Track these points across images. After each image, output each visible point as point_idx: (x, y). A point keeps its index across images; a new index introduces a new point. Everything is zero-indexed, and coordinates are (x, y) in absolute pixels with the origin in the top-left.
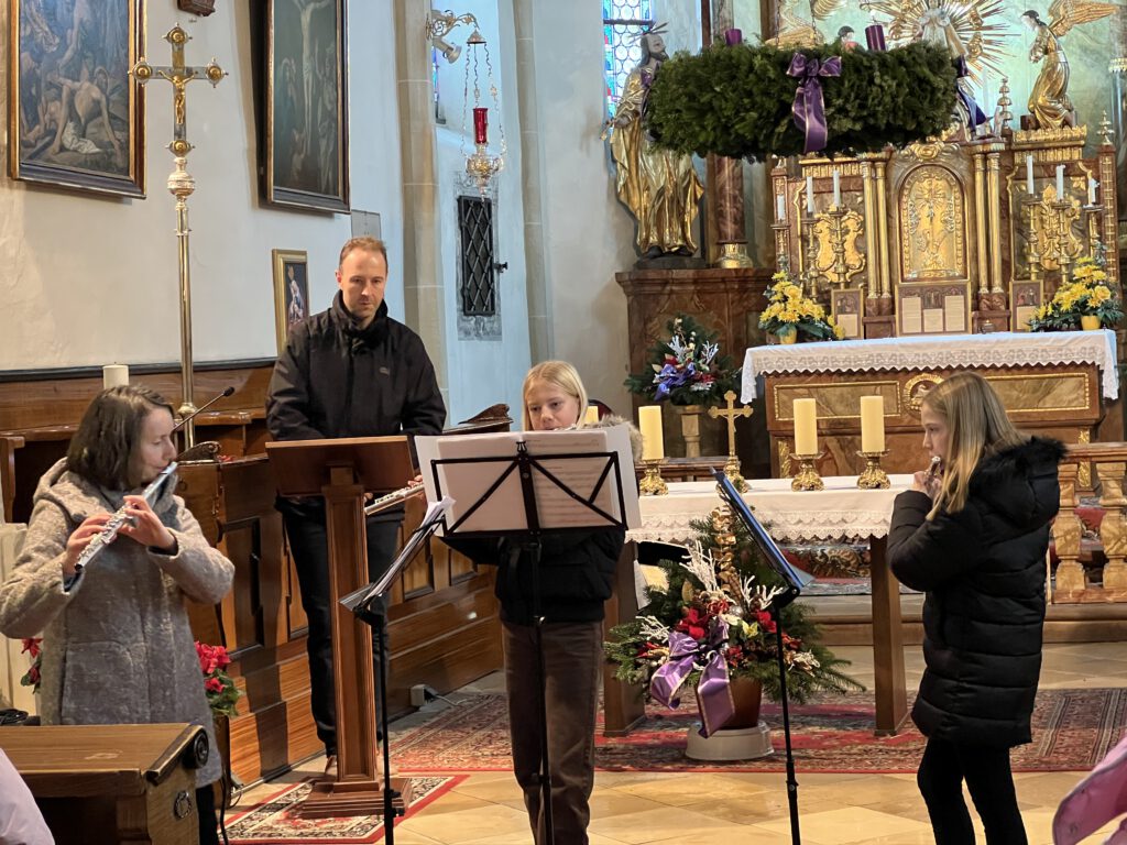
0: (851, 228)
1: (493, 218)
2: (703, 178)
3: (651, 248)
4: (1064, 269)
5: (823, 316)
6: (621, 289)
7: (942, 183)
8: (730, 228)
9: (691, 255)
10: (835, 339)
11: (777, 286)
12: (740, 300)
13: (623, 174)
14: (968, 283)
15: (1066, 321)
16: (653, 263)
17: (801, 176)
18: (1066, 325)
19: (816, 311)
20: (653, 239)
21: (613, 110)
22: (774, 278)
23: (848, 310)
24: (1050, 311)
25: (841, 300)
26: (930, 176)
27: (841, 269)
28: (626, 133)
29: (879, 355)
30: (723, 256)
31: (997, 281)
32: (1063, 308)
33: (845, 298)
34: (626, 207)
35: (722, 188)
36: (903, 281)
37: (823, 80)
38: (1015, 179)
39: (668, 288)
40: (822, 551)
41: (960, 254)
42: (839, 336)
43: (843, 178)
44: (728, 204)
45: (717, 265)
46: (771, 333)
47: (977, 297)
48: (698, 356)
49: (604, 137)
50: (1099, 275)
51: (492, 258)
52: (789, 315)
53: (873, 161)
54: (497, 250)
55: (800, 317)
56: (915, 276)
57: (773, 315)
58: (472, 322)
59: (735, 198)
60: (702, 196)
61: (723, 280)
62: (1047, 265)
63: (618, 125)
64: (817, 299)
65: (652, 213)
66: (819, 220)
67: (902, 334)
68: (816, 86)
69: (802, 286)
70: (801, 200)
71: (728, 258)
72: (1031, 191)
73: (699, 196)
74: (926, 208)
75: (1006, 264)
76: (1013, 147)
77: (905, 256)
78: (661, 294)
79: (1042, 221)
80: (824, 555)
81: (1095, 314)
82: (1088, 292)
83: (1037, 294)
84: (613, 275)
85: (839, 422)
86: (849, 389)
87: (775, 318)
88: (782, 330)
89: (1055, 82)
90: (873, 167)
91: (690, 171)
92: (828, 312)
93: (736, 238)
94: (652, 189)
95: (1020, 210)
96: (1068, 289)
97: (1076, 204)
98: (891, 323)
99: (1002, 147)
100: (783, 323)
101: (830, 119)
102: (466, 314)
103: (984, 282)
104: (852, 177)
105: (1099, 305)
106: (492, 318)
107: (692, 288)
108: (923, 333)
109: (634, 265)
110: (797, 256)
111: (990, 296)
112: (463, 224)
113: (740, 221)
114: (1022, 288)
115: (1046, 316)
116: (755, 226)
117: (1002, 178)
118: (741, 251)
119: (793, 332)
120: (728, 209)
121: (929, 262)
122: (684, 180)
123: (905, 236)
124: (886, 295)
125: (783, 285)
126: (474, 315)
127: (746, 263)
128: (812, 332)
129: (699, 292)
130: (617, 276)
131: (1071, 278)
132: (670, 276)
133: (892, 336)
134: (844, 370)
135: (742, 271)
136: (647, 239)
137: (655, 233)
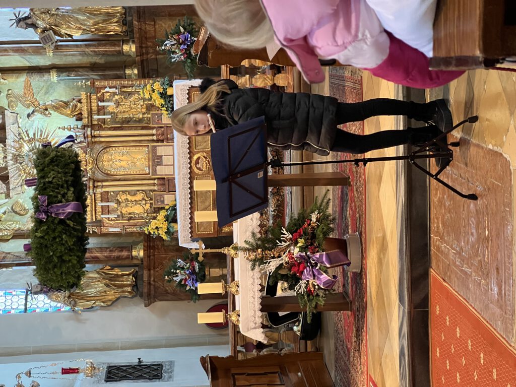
0: (125, 198)
1: (116, 365)
2: (101, 266)
3: (133, 290)
4: (146, 103)
5: (165, 210)
6: (152, 304)
7: (105, 156)
8: (125, 254)
9: (137, 272)
10: (175, 205)
11: (151, 232)
12: (158, 249)
13: (98, 303)
14: (151, 144)
15: (169, 102)
16: (140, 290)
17: (101, 220)
18: (171, 102)
19: (163, 214)
20: (129, 289)
21: (68, 308)
22: (147, 233)
23: (162, 199)
24: (164, 108)
25: (158, 202)
26: (102, 161)
27: (144, 202)
28: (79, 302)
29: (183, 185)
30: (137, 257)
31: (150, 132)
32: (163, 103)
33: (157, 200)
34: (114, 302)
35: (106, 257)
36: (149, 174)
37: (49, 204)
38: (104, 124)
39: (152, 282)
40: (272, 212)
41: (137, 148)
42: (174, 203)
43: (102, 201)
44: (113, 254)
45: (142, 260)
46: (173, 234)
47: (158, 141)
48: (183, 268)
49: (80, 312)
50: (148, 87)
51: (135, 365)
52: (164, 226)
53: (94, 187)
54: (132, 363)
55: (165, 221)
56: (147, 168)
57: (164, 234)
58: (165, 375)
59: (110, 251)
60: (109, 266)
61: (149, 257)
62: (144, 110)
63: (75, 306)
64: (157, 213)
65: (117, 290)
66: (121, 212)
67: (174, 174)
68: (52, 207)
69: (151, 220)
70: (112, 220)
71: (139, 254)
72: (110, 116)
73: (110, 268)
74: (117, 163)
75: (143, 128)
76: (90, 124)
77: (138, 173)
78: (154, 286)
79: (124, 112)
80: (274, 211)
81: (166, 89)
82: (156, 92)
83: (157, 114)
84: (145, 308)
85: (214, 204)
86: (199, 199)
87: (166, 233)
88: (171, 230)
89: (61, 106)
90: (97, 187)
91: (97, 272)
92: (163, 208)
93: (129, 251)
94: (105, 290)
95: (119, 122)
96: (155, 101)
97: (116, 97)
98: (169, 180)
99: (89, 129)
100: (168, 229)
101: (67, 201)
102: (161, 378)
103: (151, 138)
104: (101, 197)
105: (162, 87)
106: (164, 365)
107: (152, 271)
108: (173, 165)
109: (141, 298)
110: (138, 222)
111: (157, 135)
112: (118, 379)
113: (121, 249)
114: (154, 121)
115: (167, 110)
116: (124, 242)
117: (104, 129)
118: (136, 249)
119: (172, 224)
120: (115, 254)
121: (141, 162)
122: (102, 275)
123: (129, 173)
124: (156, 182)
125: (150, 229)
126: (162, 374)
127: (141, 246)
128: (172, 216)
129: (154, 268)
130: (146, 306)
131: (150, 100)
132: (147, 282)
133: (175, 179)
134: (190, 201)
135: (145, 248)
136: (129, 292)
137: (126, 288)
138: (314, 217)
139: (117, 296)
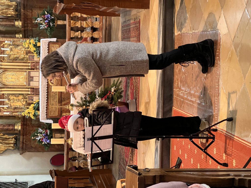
0: (13, 97)
3: (14, 146)
4: (26, 50)
6: (24, 154)
7: (3, 75)
8: (11, 127)
10: (39, 102)
11: (26, 115)
12: (28, 125)
14: (27, 71)
15: (38, 50)
16: (18, 145)
18: (39, 50)
19: (32, 106)
20: (12, 145)
23: (32, 99)
24: (35, 53)
25: (30, 100)
26: (2, 78)
27: (23, 100)
29: (43, 90)
30: (17, 129)
31: (28, 64)
32: (35, 50)
34: (4, 152)
35: (1, 129)
36: (26, 86)
38: (4, 60)
39: (24, 142)
41: (21, 72)
42: (38, 101)
43: (1, 99)
44: (5, 128)
45: (20, 131)
46: (37, 116)
47: (31, 69)
48: (41, 133)
50: (28, 42)
51: (14, 182)
52: (32, 112)
54: (12, 181)
55: (33, 109)
56: (25, 83)
57: (33, 116)
59: (3, 126)
61: (24, 129)
62: (25, 54)
64: (29, 106)
65: (6, 146)
66: (10, 105)
67: (39, 86)
70: (5, 109)
72: (7, 56)
73: (2, 134)
77: (20, 85)
78: (26, 144)
79: (14, 54)
81: (37, 43)
82: (32, 44)
83: (31, 56)
84: (20, 155)
85: (59, 101)
86: (51, 98)
87: (33, 115)
88: (36, 114)
92: (33, 103)
93: (13, 126)
95: (11, 59)
96: (31, 48)
97: (11, 47)
98: (36, 89)
100: (35, 113)
103: (28, 67)
105: (35, 42)
106: (29, 183)
107: (25, 137)
108: (39, 82)
109: (18, 150)
110: (19, 111)
111: (31, 66)
113: (9, 125)
114: (30, 59)
115: (37, 54)
116: (11, 122)
117: (3, 62)
118: (17, 125)
119: (37, 111)
121: (22, 79)
123: (16, 85)
124: (29, 90)
125: (25, 113)
128: (37, 107)
129: (26, 135)
130: (20, 154)
131: (28, 48)
132: (22, 141)
133: (39, 89)
134: (47, 99)
135: (22, 125)
136: (12, 147)
137: (11, 145)
138: (113, 90)
139: (6, 149)
